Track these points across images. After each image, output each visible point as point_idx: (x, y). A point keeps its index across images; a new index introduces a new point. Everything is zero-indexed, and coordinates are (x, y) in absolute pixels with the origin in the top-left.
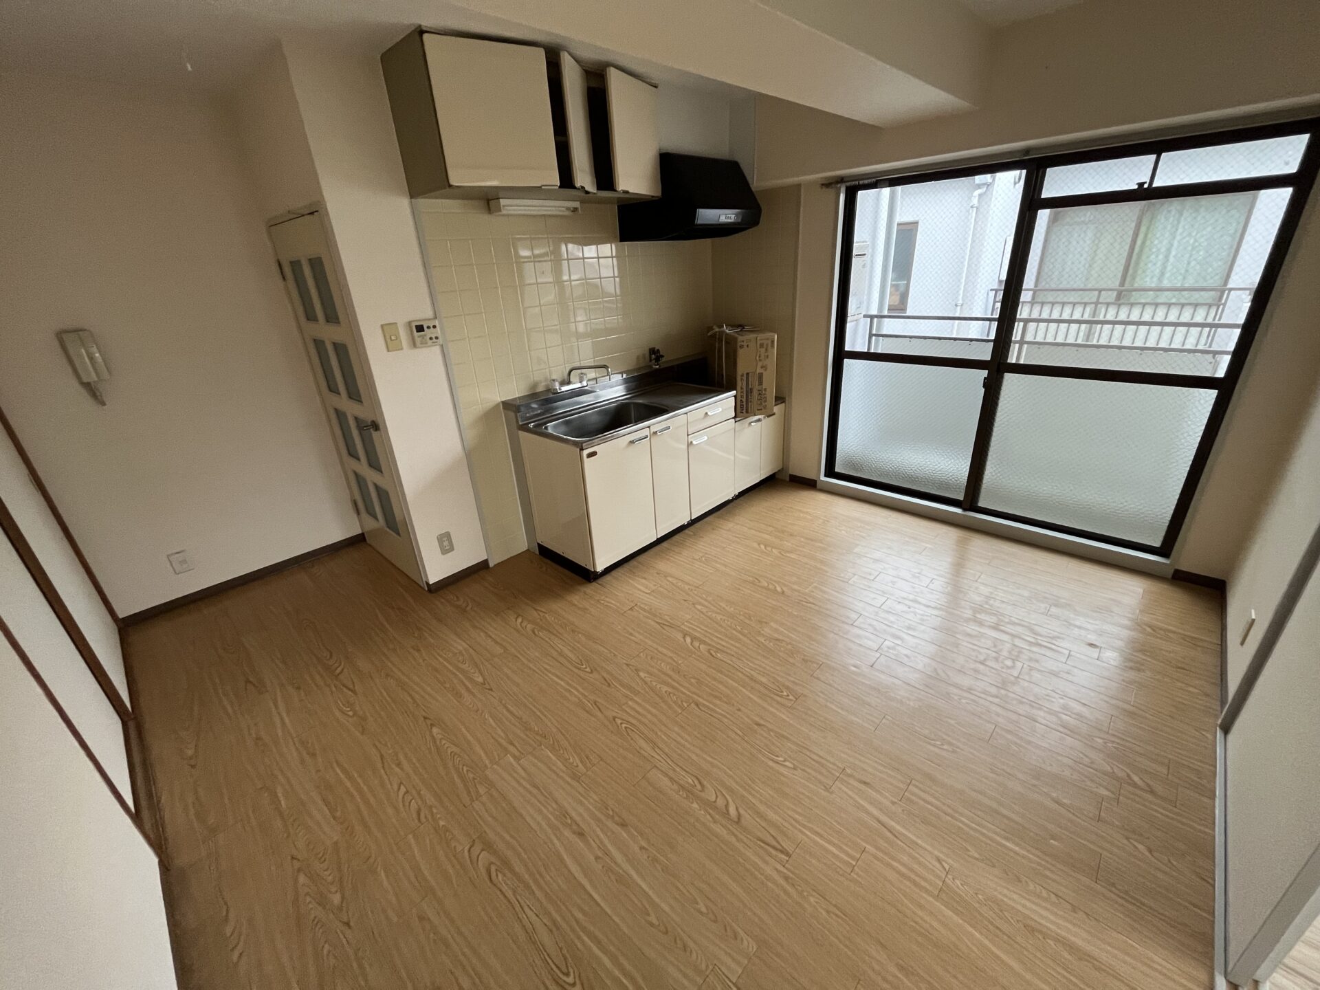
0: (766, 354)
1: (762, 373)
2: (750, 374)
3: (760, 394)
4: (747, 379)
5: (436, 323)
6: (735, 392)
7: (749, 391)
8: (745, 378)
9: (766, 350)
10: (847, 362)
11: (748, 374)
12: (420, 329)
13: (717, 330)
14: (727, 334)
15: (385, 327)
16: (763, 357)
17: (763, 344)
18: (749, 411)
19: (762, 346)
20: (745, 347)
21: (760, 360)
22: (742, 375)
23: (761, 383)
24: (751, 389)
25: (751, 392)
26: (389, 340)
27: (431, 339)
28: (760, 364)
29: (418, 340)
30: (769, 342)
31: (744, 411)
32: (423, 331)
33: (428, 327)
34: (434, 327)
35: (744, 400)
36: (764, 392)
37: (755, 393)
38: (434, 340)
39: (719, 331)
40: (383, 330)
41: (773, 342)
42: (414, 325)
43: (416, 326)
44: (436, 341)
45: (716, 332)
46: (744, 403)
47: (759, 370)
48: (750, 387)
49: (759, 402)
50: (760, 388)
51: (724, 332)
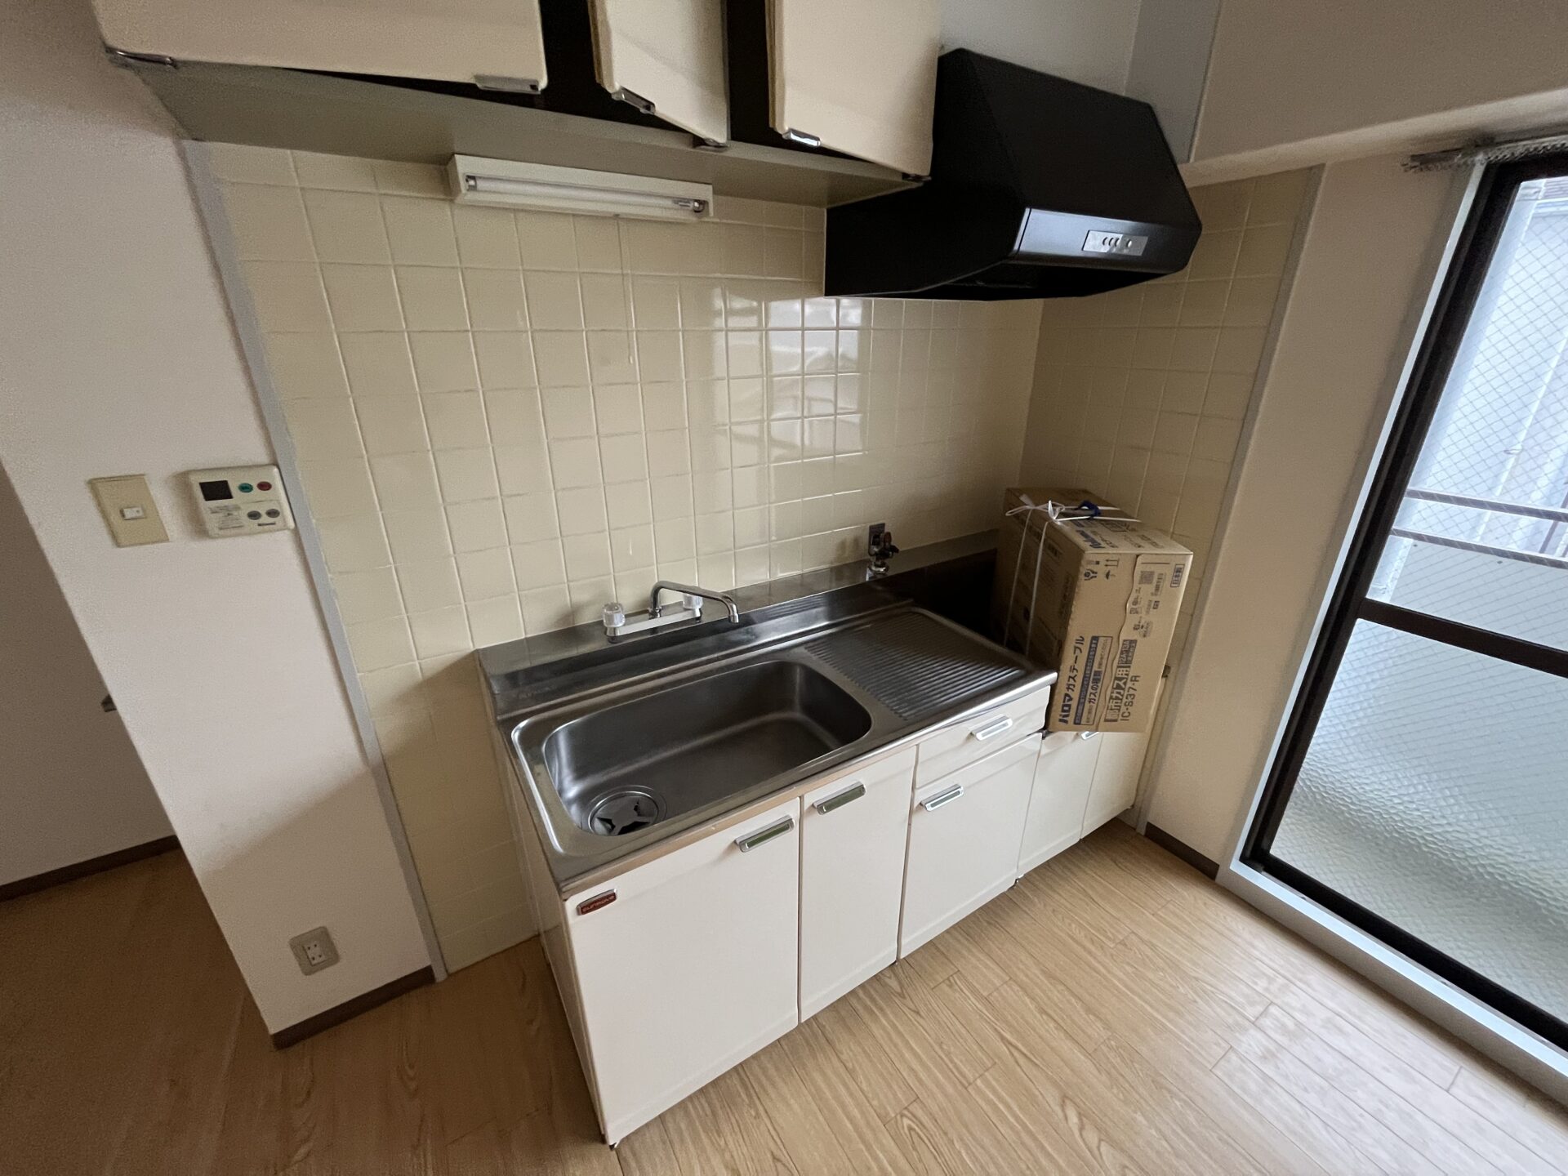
0: (1155, 598)
1: (1135, 641)
2: (1101, 640)
3: (1119, 687)
4: (1092, 650)
5: (273, 476)
6: (1054, 675)
7: (1092, 678)
8: (1085, 648)
9: (1157, 588)
10: (1363, 629)
11: (1095, 639)
12: (216, 491)
13: (1030, 507)
14: (1052, 525)
15: (100, 486)
16: (1143, 603)
17: (1152, 573)
18: (1084, 721)
19: (1147, 578)
20: (1101, 576)
21: (1135, 611)
22: (1081, 640)
23: (1126, 663)
24: (1098, 673)
25: (1096, 681)
26: (115, 518)
27: (254, 515)
28: (1132, 620)
29: (212, 522)
30: (1169, 572)
31: (1071, 719)
32: (230, 496)
33: (246, 488)
34: (264, 486)
35: (1075, 695)
36: (1129, 684)
37: (1107, 683)
38: (265, 519)
39: (1034, 510)
40: (96, 495)
41: (1179, 571)
42: (196, 480)
43: (203, 486)
44: (271, 520)
45: (1028, 510)
46: (1074, 704)
47: (1127, 634)
48: (1095, 668)
49: (1112, 704)
50: (1121, 673)
51: (1045, 517)
